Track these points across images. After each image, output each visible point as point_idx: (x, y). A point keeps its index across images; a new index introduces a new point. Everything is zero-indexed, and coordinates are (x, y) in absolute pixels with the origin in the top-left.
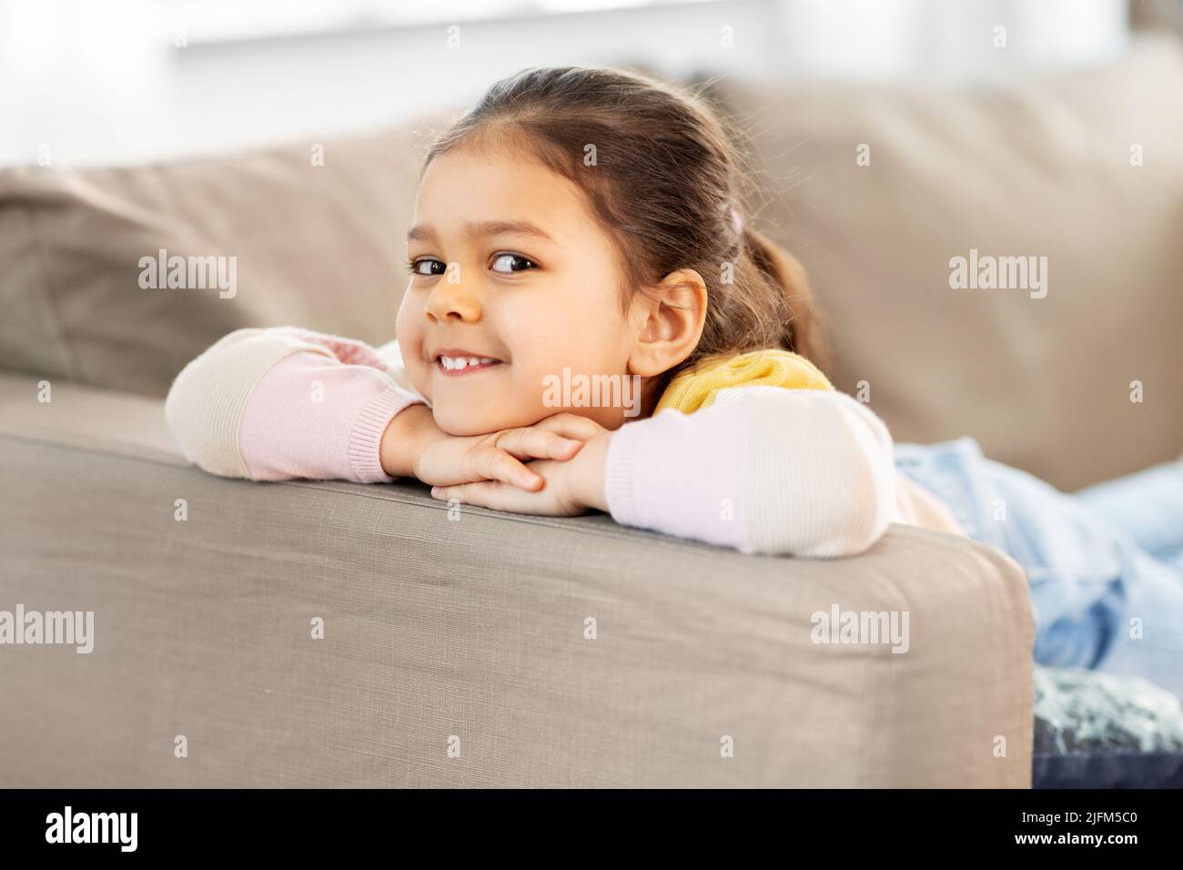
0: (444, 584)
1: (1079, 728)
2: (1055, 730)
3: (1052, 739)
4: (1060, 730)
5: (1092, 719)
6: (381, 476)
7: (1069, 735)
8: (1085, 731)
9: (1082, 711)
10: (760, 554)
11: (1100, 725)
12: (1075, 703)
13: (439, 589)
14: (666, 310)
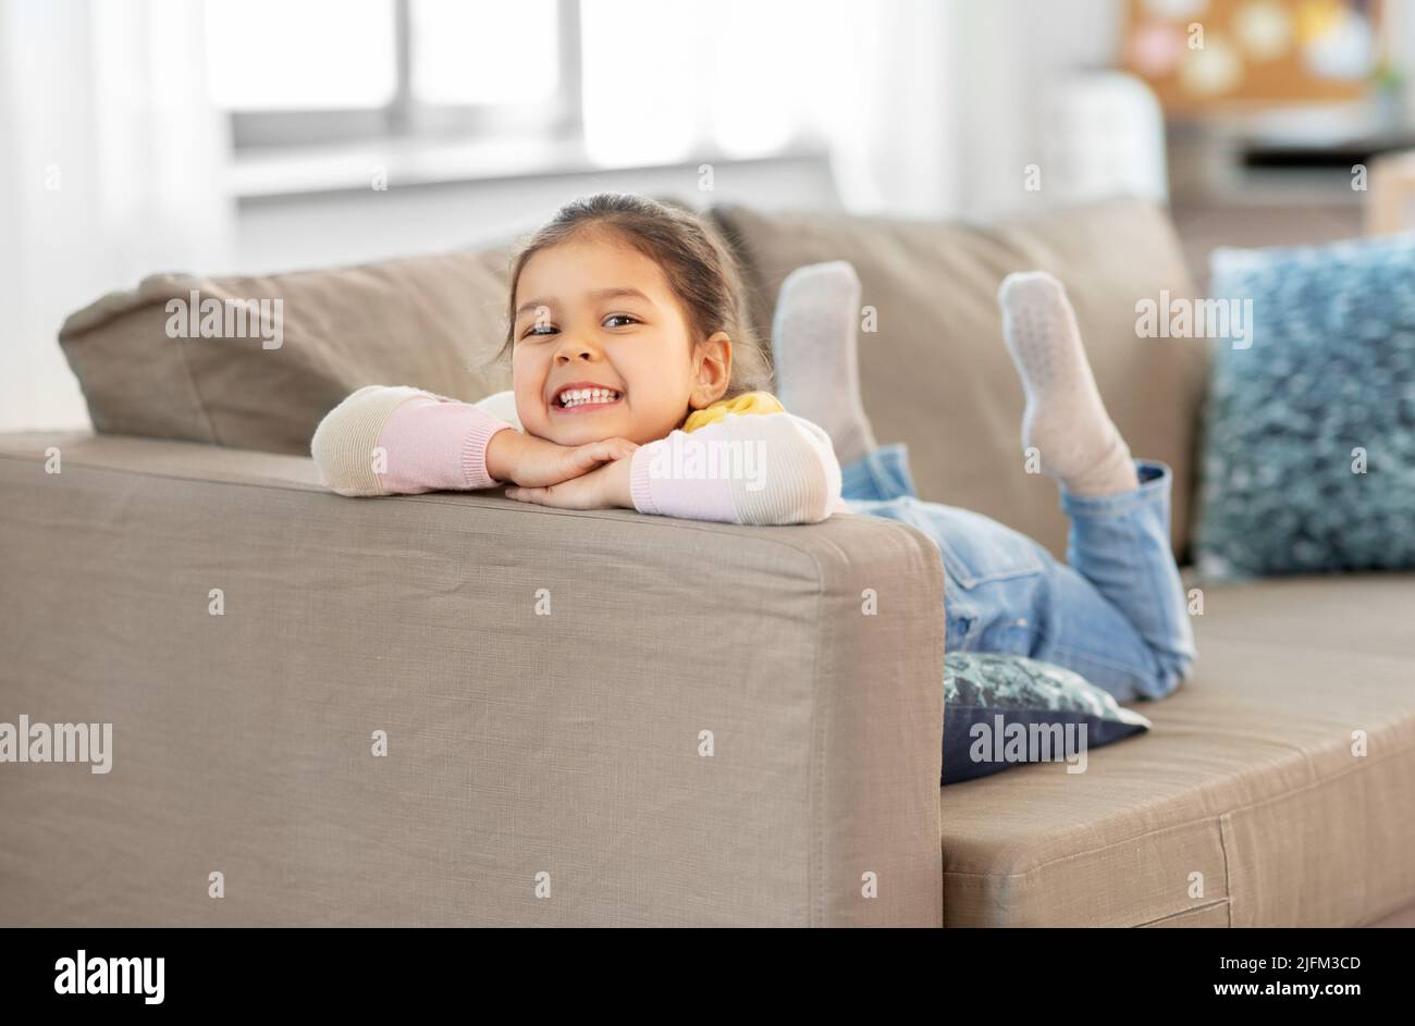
0: (513, 564)
1: (997, 688)
2: (978, 689)
3: (976, 696)
4: (982, 690)
5: (1009, 684)
6: (489, 482)
7: (988, 693)
8: (1003, 691)
9: (1000, 677)
10: (748, 524)
11: (1016, 688)
12: (996, 672)
13: (510, 569)
14: (707, 362)
